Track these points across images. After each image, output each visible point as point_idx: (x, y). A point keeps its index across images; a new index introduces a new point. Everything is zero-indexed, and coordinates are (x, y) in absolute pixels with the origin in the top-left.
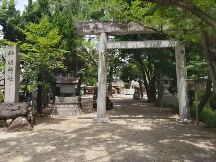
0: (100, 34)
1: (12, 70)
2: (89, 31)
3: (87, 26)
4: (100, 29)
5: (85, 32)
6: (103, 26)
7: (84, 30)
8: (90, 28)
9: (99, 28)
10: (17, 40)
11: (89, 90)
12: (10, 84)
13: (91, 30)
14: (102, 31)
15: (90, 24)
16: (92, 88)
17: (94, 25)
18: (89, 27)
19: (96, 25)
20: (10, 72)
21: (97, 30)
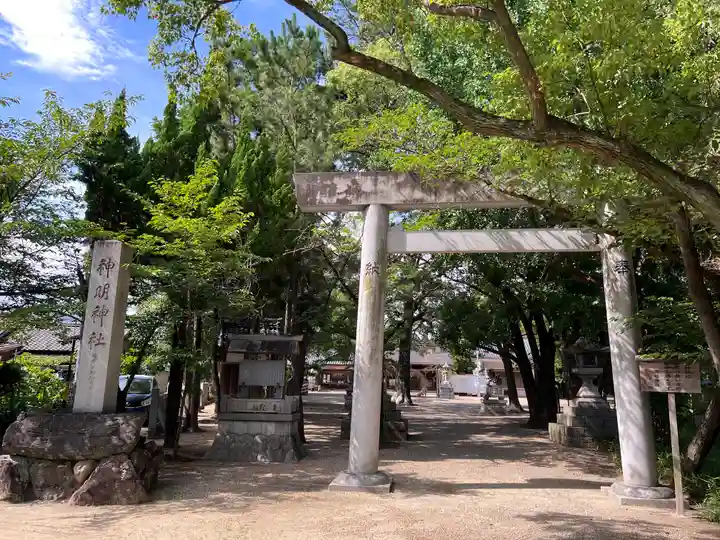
0: (364, 208)
1: (104, 314)
2: (335, 200)
3: (328, 186)
4: (367, 194)
5: (321, 202)
6: (375, 185)
7: (318, 197)
8: (338, 191)
9: (364, 192)
10: (123, 226)
11: (335, 375)
12: (95, 356)
13: (341, 197)
14: (372, 200)
15: (336, 180)
16: (343, 368)
17: (350, 184)
18: (334, 187)
19: (354, 182)
20: (98, 319)
21: (357, 198)
